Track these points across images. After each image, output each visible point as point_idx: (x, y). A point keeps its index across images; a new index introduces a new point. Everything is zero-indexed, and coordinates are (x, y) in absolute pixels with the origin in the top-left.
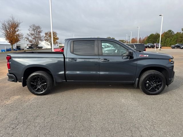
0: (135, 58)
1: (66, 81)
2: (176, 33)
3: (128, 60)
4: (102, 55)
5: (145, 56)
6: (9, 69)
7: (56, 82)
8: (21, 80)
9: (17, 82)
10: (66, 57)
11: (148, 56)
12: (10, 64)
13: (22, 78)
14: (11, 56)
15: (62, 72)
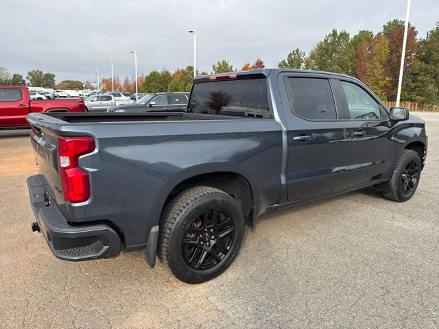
12: (86, 177)
13: (155, 229)
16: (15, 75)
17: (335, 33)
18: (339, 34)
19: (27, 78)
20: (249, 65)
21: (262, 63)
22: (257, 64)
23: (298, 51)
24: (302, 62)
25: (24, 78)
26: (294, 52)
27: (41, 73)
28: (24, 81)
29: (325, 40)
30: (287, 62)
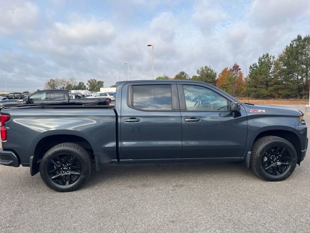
0: (243, 115)
1: (118, 161)
2: (191, 78)
3: (232, 118)
4: (185, 110)
5: (260, 111)
6: (3, 140)
7: (100, 164)
8: (29, 163)
9: (19, 166)
10: (119, 115)
11: (264, 111)
12: (6, 131)
13: (32, 157)
14: (9, 115)
15: (113, 144)
16: (80, 83)
17: (299, 38)
18: (303, 38)
19: (87, 84)
20: (227, 68)
21: (238, 67)
22: (234, 68)
23: (267, 55)
24: (272, 64)
25: (85, 84)
26: (264, 56)
27: (96, 81)
28: (85, 87)
29: (291, 44)
30: (258, 64)
